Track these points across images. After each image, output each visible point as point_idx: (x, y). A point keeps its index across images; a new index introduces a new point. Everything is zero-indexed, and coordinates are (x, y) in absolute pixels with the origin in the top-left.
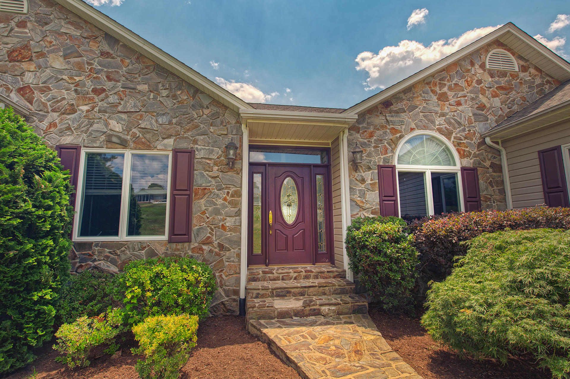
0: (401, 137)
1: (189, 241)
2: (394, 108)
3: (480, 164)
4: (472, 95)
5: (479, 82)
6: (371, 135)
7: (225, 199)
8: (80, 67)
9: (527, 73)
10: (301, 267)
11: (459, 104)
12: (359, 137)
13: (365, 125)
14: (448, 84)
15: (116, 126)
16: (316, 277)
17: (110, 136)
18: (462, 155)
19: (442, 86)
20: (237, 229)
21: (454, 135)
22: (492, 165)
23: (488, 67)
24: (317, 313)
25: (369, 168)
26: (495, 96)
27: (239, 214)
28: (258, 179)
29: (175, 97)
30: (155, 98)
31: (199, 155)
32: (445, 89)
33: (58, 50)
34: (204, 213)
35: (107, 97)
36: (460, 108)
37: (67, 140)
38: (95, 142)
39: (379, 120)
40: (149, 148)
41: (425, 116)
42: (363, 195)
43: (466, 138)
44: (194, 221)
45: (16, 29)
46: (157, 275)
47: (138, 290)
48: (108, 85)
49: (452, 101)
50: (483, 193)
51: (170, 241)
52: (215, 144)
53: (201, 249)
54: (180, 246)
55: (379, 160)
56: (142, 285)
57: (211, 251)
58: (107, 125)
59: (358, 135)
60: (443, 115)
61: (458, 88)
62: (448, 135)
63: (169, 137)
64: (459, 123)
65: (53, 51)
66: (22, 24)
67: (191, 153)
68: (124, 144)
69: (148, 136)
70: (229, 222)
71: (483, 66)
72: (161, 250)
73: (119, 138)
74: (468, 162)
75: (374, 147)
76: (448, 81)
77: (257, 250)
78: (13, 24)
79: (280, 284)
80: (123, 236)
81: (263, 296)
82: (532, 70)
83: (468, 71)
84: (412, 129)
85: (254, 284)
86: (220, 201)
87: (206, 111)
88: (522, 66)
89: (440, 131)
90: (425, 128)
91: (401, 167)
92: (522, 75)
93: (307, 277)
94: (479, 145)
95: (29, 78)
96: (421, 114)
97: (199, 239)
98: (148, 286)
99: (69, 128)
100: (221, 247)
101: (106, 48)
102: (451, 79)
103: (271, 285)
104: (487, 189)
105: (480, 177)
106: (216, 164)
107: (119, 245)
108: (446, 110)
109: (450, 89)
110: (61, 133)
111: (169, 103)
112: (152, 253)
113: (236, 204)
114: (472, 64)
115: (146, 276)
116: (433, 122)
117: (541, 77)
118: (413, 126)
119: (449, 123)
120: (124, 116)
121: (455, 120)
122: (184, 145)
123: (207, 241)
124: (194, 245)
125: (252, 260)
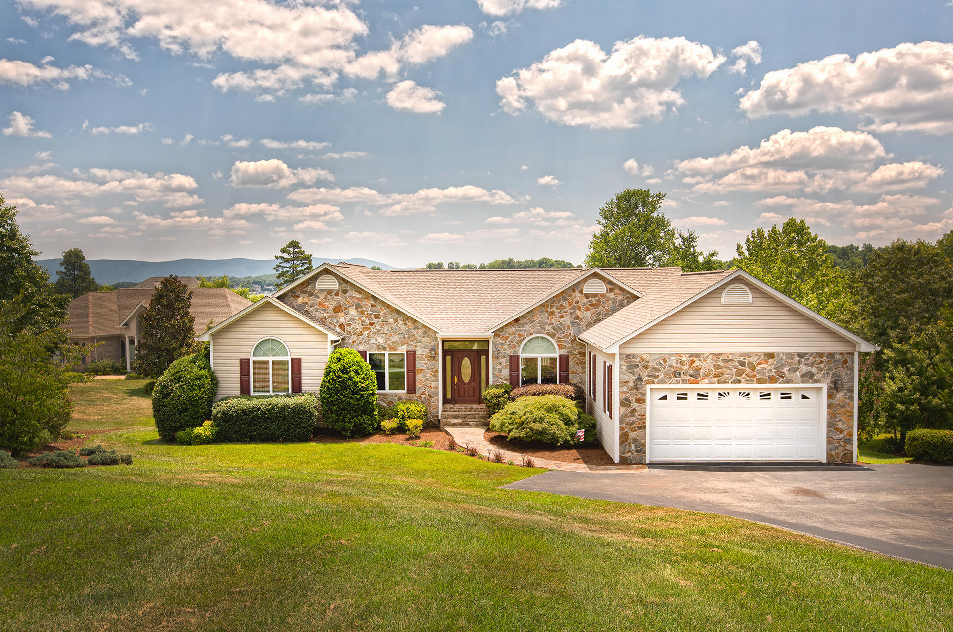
0: (524, 339)
1: (415, 393)
2: (521, 322)
3: (571, 352)
4: (571, 311)
5: (577, 302)
6: (507, 338)
7: (431, 374)
8: (363, 312)
9: (613, 293)
10: (469, 406)
11: (562, 317)
12: (499, 340)
13: (503, 333)
14: (556, 305)
15: (381, 341)
16: (475, 411)
17: (378, 345)
18: (561, 347)
19: (552, 306)
20: (437, 388)
21: (557, 336)
22: (580, 353)
23: (584, 292)
24: (468, 424)
25: (505, 357)
26: (587, 309)
27: (437, 381)
28: (448, 358)
29: (405, 324)
30: (397, 326)
31: (418, 353)
32: (554, 309)
33: (353, 305)
34: (421, 380)
35: (375, 326)
36: (562, 320)
37: (361, 348)
38: (372, 348)
39: (512, 330)
40: (395, 350)
41: (539, 326)
42: (500, 370)
43: (564, 337)
44: (417, 384)
45: (335, 297)
46: (408, 408)
47: (402, 413)
48: (375, 321)
49: (558, 315)
50: (571, 370)
51: (407, 393)
52: (425, 347)
53: (421, 397)
54: (411, 395)
55: (510, 352)
56: (403, 411)
57: (425, 398)
58: (376, 340)
59: (499, 339)
60: (551, 324)
61: (563, 307)
62: (553, 336)
63: (404, 344)
64: (561, 329)
65: (351, 306)
66: (337, 294)
67: (415, 352)
68: (384, 349)
69: (395, 345)
70: (433, 385)
71: (581, 292)
72: (404, 397)
73: (382, 346)
74: (564, 352)
75: (508, 345)
76: (557, 303)
77: (449, 396)
78: (333, 294)
79: (457, 413)
80: (387, 390)
81: (448, 418)
82: (617, 291)
83: (571, 295)
84: (531, 334)
85: (444, 413)
86: (429, 375)
87: (420, 331)
88: (610, 289)
89: (548, 334)
90: (539, 333)
91: (522, 356)
92: (608, 295)
93: (470, 411)
94: (572, 341)
95: (342, 320)
96: (537, 325)
97: (420, 393)
98: (405, 412)
99: (361, 343)
100: (430, 396)
101: (373, 302)
102: (559, 301)
103: (451, 413)
104: (574, 366)
105: (570, 360)
106: (426, 357)
107: (386, 395)
108: (553, 321)
109: (557, 308)
110: (358, 345)
111: (403, 328)
112: (400, 399)
113: (436, 376)
114: (574, 291)
115: (404, 408)
116: (544, 329)
117: (623, 295)
118: (532, 332)
119: (555, 329)
120: (383, 335)
121: (558, 327)
122: (411, 348)
123: (424, 393)
124: (418, 395)
125: (445, 401)
